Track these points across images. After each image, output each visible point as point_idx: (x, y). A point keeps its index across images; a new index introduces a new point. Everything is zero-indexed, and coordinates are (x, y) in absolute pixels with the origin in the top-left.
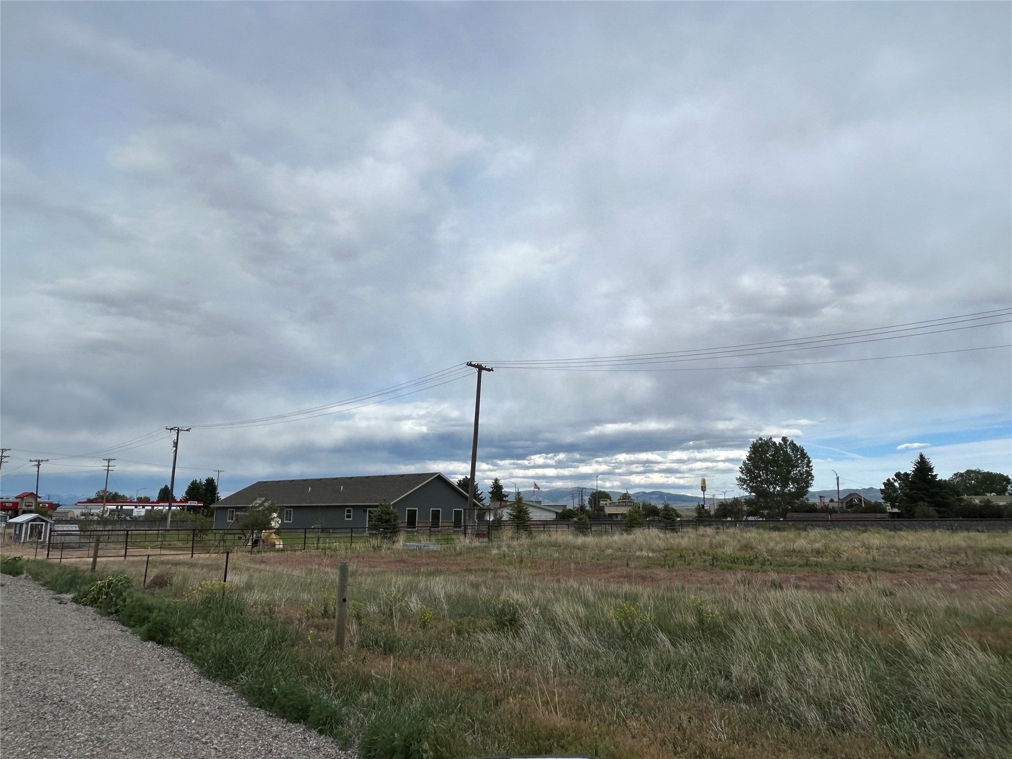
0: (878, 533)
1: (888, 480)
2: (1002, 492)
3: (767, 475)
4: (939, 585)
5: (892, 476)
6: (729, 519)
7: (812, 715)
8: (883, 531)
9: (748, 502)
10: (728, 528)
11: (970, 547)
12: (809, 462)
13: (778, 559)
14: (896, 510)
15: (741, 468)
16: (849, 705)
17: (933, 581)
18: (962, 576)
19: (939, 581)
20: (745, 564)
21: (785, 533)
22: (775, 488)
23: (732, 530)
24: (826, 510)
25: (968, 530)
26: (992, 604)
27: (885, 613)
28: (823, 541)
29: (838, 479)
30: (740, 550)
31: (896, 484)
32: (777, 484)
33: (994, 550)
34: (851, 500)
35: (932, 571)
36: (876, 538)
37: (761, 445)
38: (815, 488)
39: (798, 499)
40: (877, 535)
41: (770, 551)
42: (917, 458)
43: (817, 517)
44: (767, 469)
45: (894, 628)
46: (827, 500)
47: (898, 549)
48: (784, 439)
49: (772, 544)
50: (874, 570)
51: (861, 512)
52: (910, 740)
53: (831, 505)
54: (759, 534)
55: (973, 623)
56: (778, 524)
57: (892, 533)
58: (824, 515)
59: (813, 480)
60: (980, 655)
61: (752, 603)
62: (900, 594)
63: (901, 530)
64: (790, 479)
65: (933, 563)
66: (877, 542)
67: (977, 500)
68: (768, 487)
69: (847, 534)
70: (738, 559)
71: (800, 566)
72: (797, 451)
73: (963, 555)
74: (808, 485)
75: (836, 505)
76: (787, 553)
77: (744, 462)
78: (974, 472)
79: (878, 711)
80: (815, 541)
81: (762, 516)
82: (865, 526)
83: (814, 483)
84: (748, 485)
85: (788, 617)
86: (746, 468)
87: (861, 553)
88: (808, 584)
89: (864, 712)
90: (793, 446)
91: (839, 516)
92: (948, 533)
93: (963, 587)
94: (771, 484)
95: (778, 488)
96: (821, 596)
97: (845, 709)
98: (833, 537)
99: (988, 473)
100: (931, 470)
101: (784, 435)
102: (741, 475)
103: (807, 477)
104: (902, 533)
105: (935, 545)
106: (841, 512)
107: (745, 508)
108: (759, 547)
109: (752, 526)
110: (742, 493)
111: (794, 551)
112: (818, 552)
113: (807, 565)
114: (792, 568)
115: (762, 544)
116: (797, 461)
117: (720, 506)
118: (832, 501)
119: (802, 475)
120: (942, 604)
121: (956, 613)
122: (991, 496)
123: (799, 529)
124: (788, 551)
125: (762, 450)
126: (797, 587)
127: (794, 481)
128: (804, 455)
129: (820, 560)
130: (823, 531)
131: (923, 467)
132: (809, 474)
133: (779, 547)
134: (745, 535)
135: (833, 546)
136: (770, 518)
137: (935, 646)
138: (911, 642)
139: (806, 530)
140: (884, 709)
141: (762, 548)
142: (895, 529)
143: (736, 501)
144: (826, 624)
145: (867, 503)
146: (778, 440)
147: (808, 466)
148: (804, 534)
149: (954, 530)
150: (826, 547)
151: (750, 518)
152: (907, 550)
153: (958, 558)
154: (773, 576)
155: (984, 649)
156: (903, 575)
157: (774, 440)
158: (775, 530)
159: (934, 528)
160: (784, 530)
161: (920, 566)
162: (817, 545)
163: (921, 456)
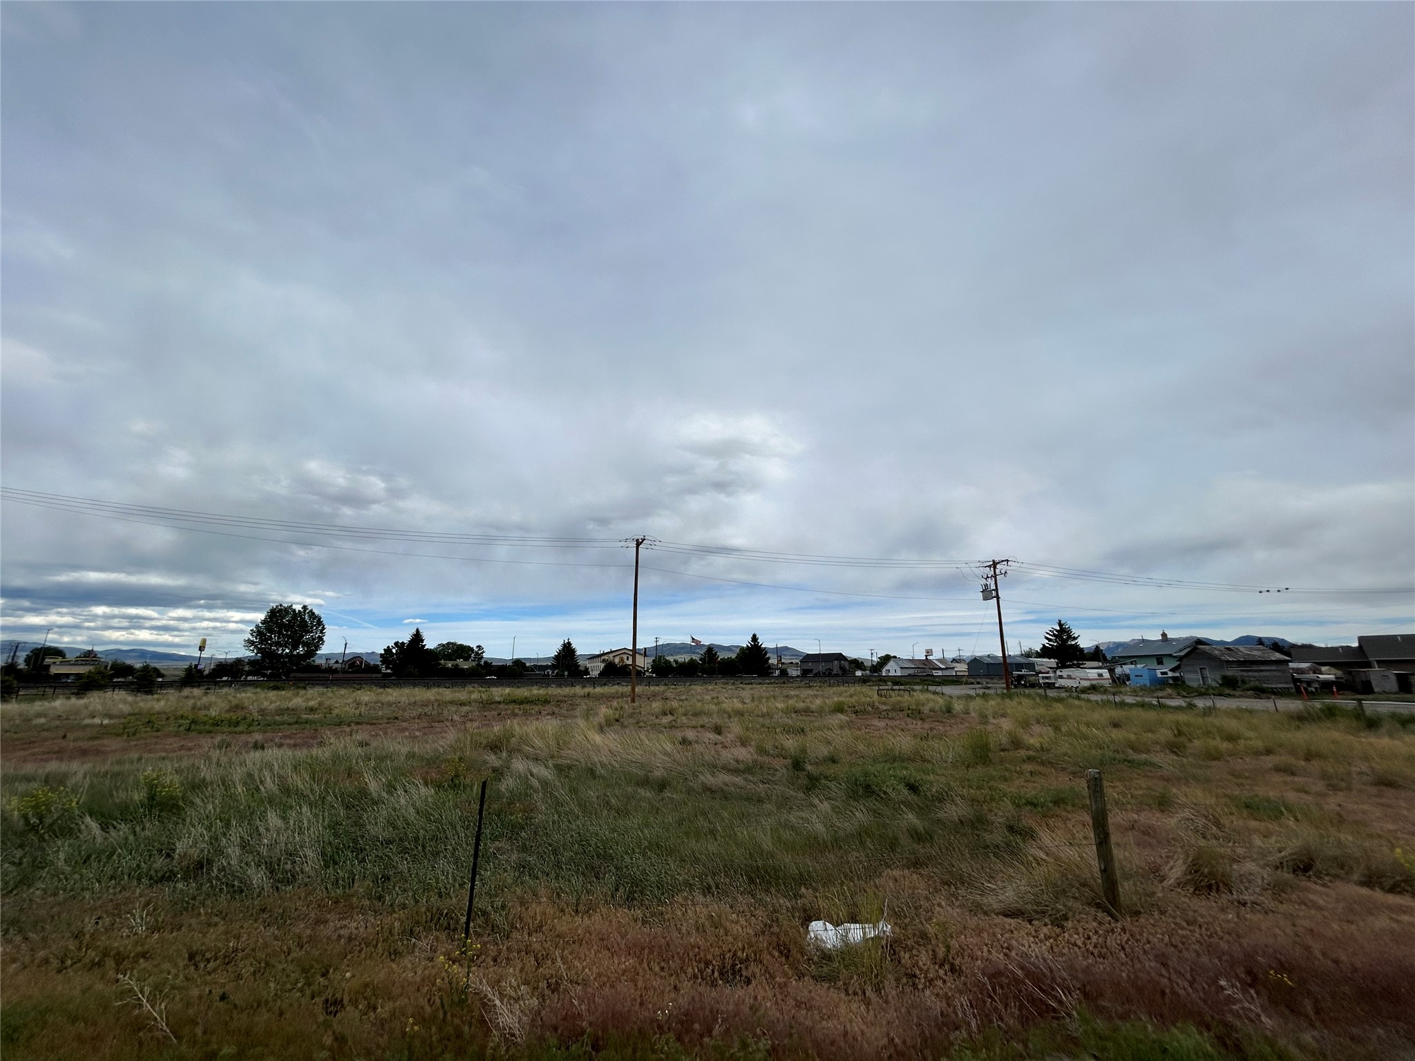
0: (370, 691)
1: (388, 647)
2: (466, 659)
3: (279, 638)
4: (407, 734)
5: (391, 644)
6: (225, 678)
7: (258, 877)
8: (375, 688)
9: (252, 662)
10: (221, 688)
11: (436, 700)
12: (324, 629)
13: (268, 718)
14: (389, 671)
15: (252, 630)
16: (301, 857)
17: (405, 729)
18: (426, 725)
19: (407, 729)
20: (229, 726)
21: (283, 693)
22: (283, 650)
23: (225, 690)
24: (330, 670)
25: (438, 686)
26: (442, 746)
27: (357, 763)
28: (319, 699)
29: (346, 644)
30: (228, 711)
31: (394, 651)
32: (286, 647)
33: (452, 702)
34: (354, 662)
35: (404, 722)
36: (366, 695)
37: (281, 610)
38: (324, 650)
39: (305, 661)
40: (369, 693)
41: (262, 712)
42: (414, 631)
43: (319, 677)
44: (280, 633)
45: (360, 773)
46: (332, 662)
47: (383, 704)
48: (305, 607)
49: (266, 704)
50: (358, 723)
51: (361, 673)
52: (348, 878)
53: (335, 666)
54: (255, 693)
55: (424, 763)
56: (279, 684)
57: (382, 690)
58: (326, 675)
59: (322, 644)
60: (423, 790)
61: (225, 767)
62: (374, 744)
63: (389, 687)
64: (301, 643)
65: (406, 715)
66: (366, 699)
67: (450, 665)
68: (277, 649)
69: (343, 691)
70: (222, 721)
71: (289, 724)
72: (314, 619)
73: (431, 708)
74: (317, 648)
75: (339, 666)
76: (279, 712)
77: (257, 626)
78: (452, 643)
79: (327, 856)
80: (312, 699)
81: (264, 675)
82: (360, 684)
83: (323, 647)
84: (256, 646)
85: (260, 779)
86: (258, 631)
87: (351, 710)
88: (292, 742)
89: (313, 861)
90: (312, 614)
91: (340, 675)
92: (424, 689)
93: (425, 734)
94: (281, 646)
95: (287, 651)
96: (301, 754)
97: (295, 862)
98: (330, 695)
99: (461, 646)
100: (422, 641)
101: (306, 604)
102: (250, 637)
103: (318, 642)
104: (389, 690)
105: (412, 700)
106: (342, 673)
107: (247, 668)
108: (251, 707)
109: (250, 685)
110: (247, 653)
111: (288, 709)
112: (312, 710)
113: (297, 723)
114: (281, 727)
115: (255, 704)
116: (312, 627)
117: (218, 666)
118: (337, 662)
119: (314, 639)
120: (404, 750)
121: (413, 756)
122: (460, 661)
123: (299, 688)
124: (282, 710)
125: (280, 616)
126: (280, 746)
127: (305, 644)
128: (320, 623)
129: (311, 717)
130: (321, 689)
131: (417, 638)
132: (321, 639)
133: (273, 706)
134: (238, 695)
135: (327, 703)
136: (270, 678)
137: (391, 788)
138: (373, 786)
139: (305, 688)
140: (333, 853)
141: (253, 708)
142: (384, 687)
143: (239, 661)
144: (298, 781)
145: (367, 665)
146: (298, 608)
147: (321, 632)
148: (302, 692)
149: (428, 687)
150: (320, 704)
151: (250, 678)
152: (390, 704)
153: (426, 710)
154: (258, 737)
155: (426, 784)
156: (381, 727)
157: (294, 607)
158: (274, 690)
159: (415, 685)
160: (283, 690)
161: (396, 718)
162: (312, 703)
163: (417, 630)
